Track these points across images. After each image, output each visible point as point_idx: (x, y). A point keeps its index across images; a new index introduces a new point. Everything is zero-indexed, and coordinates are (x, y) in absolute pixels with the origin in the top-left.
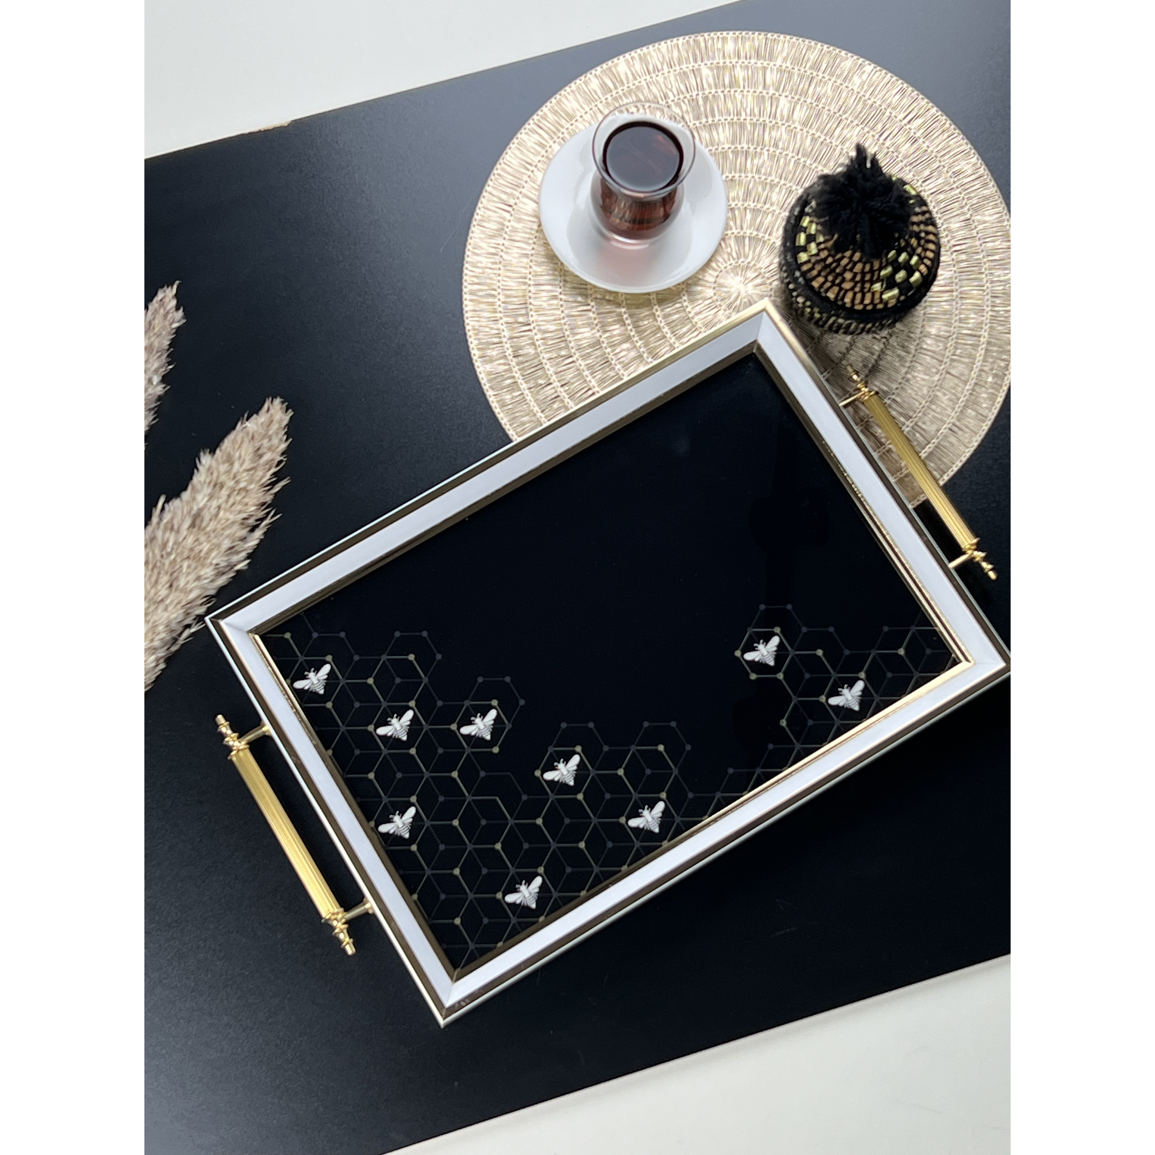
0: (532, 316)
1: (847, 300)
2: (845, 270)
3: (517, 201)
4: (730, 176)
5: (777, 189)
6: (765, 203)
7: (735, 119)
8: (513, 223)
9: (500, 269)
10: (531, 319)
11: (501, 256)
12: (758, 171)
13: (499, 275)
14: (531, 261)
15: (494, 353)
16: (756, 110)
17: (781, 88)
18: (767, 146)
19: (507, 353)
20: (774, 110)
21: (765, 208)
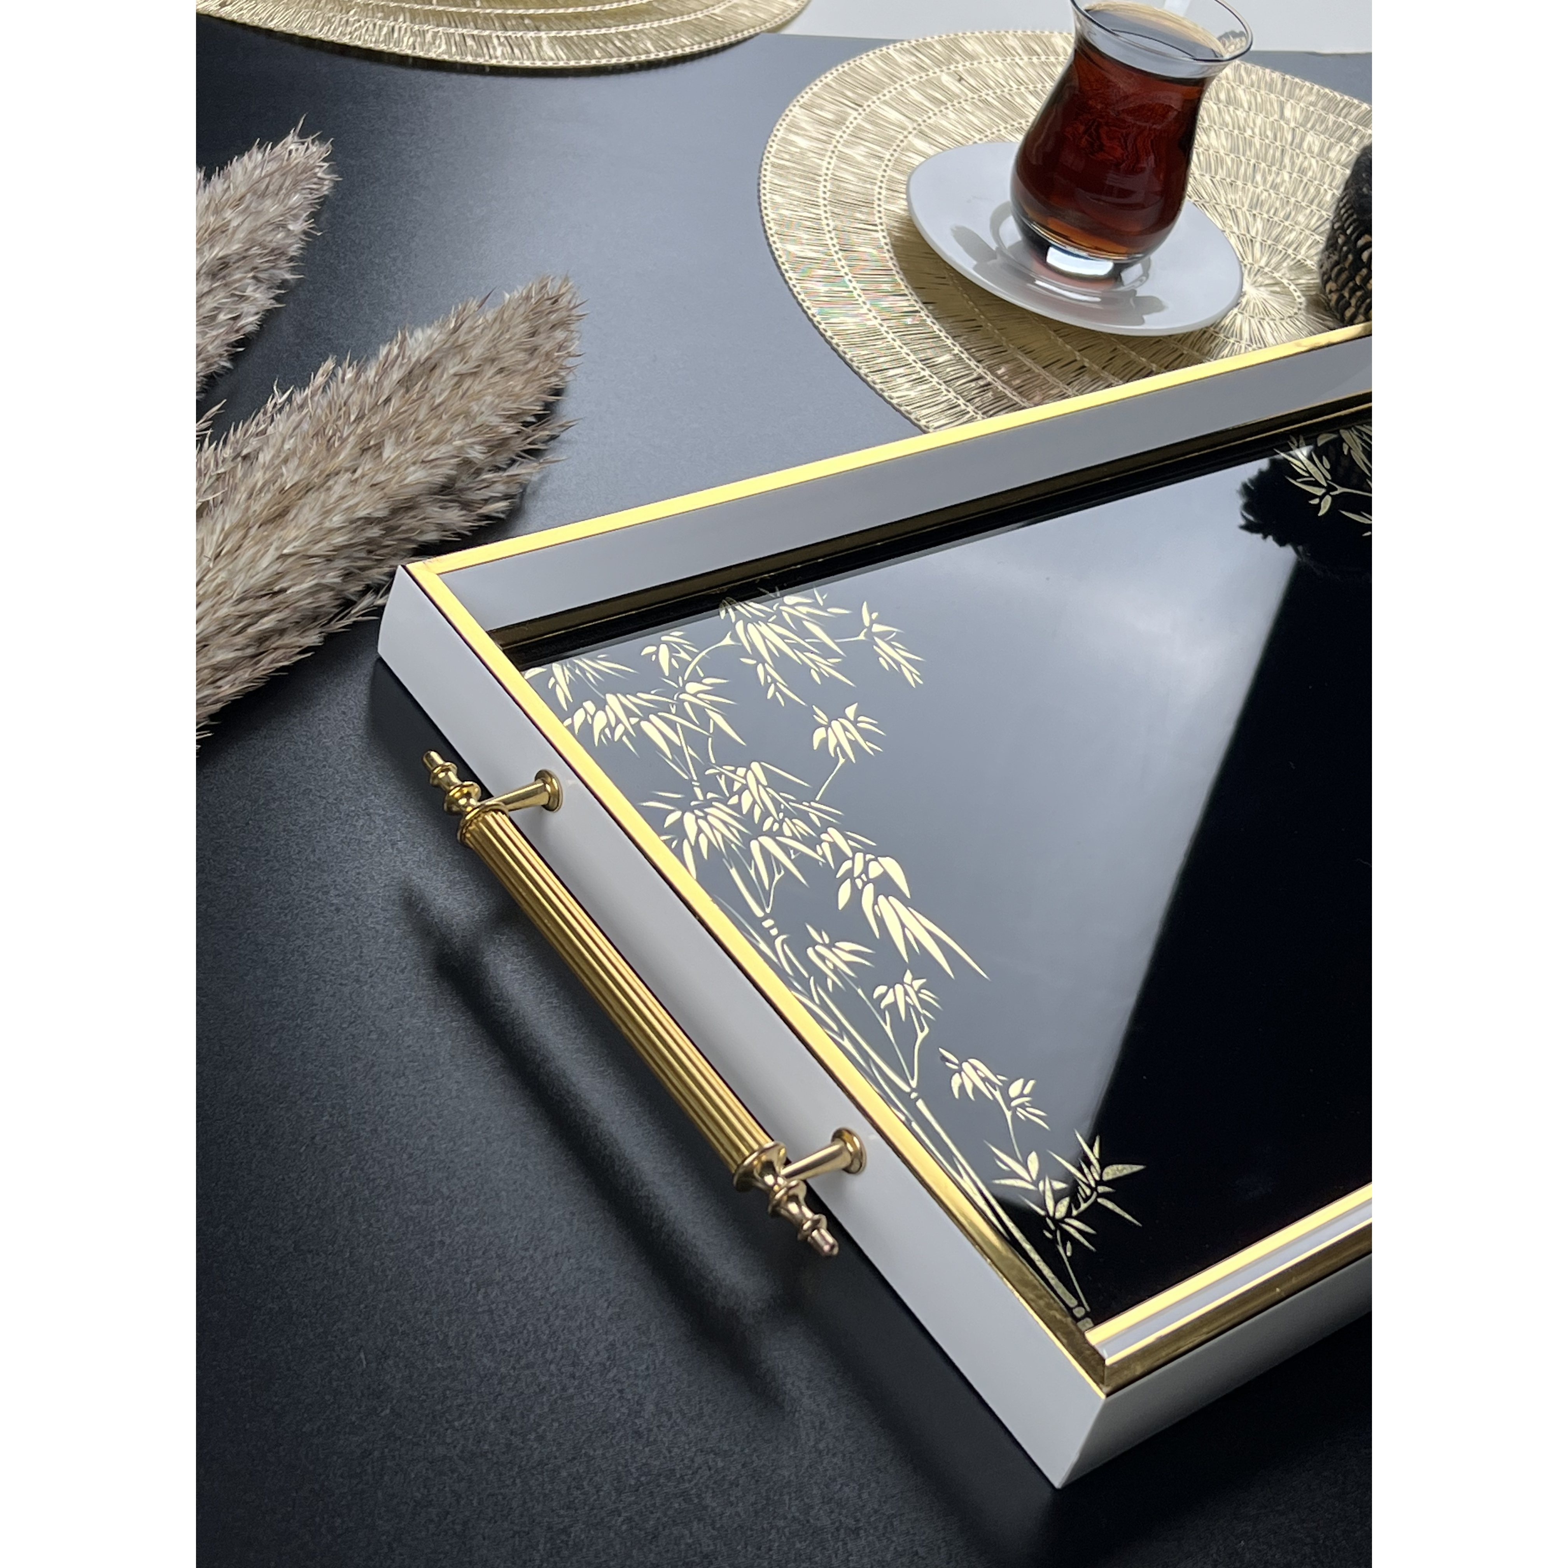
0: (880, 218)
3: (873, 106)
4: (1228, 180)
5: (1308, 211)
6: (1287, 220)
7: (1236, 132)
8: (859, 121)
9: (831, 158)
10: (878, 221)
11: (835, 147)
12: (1275, 187)
13: (829, 163)
14: (887, 166)
15: (804, 235)
16: (1269, 133)
17: (1309, 125)
18: (1288, 169)
19: (830, 242)
20: (1297, 140)
21: (1287, 223)
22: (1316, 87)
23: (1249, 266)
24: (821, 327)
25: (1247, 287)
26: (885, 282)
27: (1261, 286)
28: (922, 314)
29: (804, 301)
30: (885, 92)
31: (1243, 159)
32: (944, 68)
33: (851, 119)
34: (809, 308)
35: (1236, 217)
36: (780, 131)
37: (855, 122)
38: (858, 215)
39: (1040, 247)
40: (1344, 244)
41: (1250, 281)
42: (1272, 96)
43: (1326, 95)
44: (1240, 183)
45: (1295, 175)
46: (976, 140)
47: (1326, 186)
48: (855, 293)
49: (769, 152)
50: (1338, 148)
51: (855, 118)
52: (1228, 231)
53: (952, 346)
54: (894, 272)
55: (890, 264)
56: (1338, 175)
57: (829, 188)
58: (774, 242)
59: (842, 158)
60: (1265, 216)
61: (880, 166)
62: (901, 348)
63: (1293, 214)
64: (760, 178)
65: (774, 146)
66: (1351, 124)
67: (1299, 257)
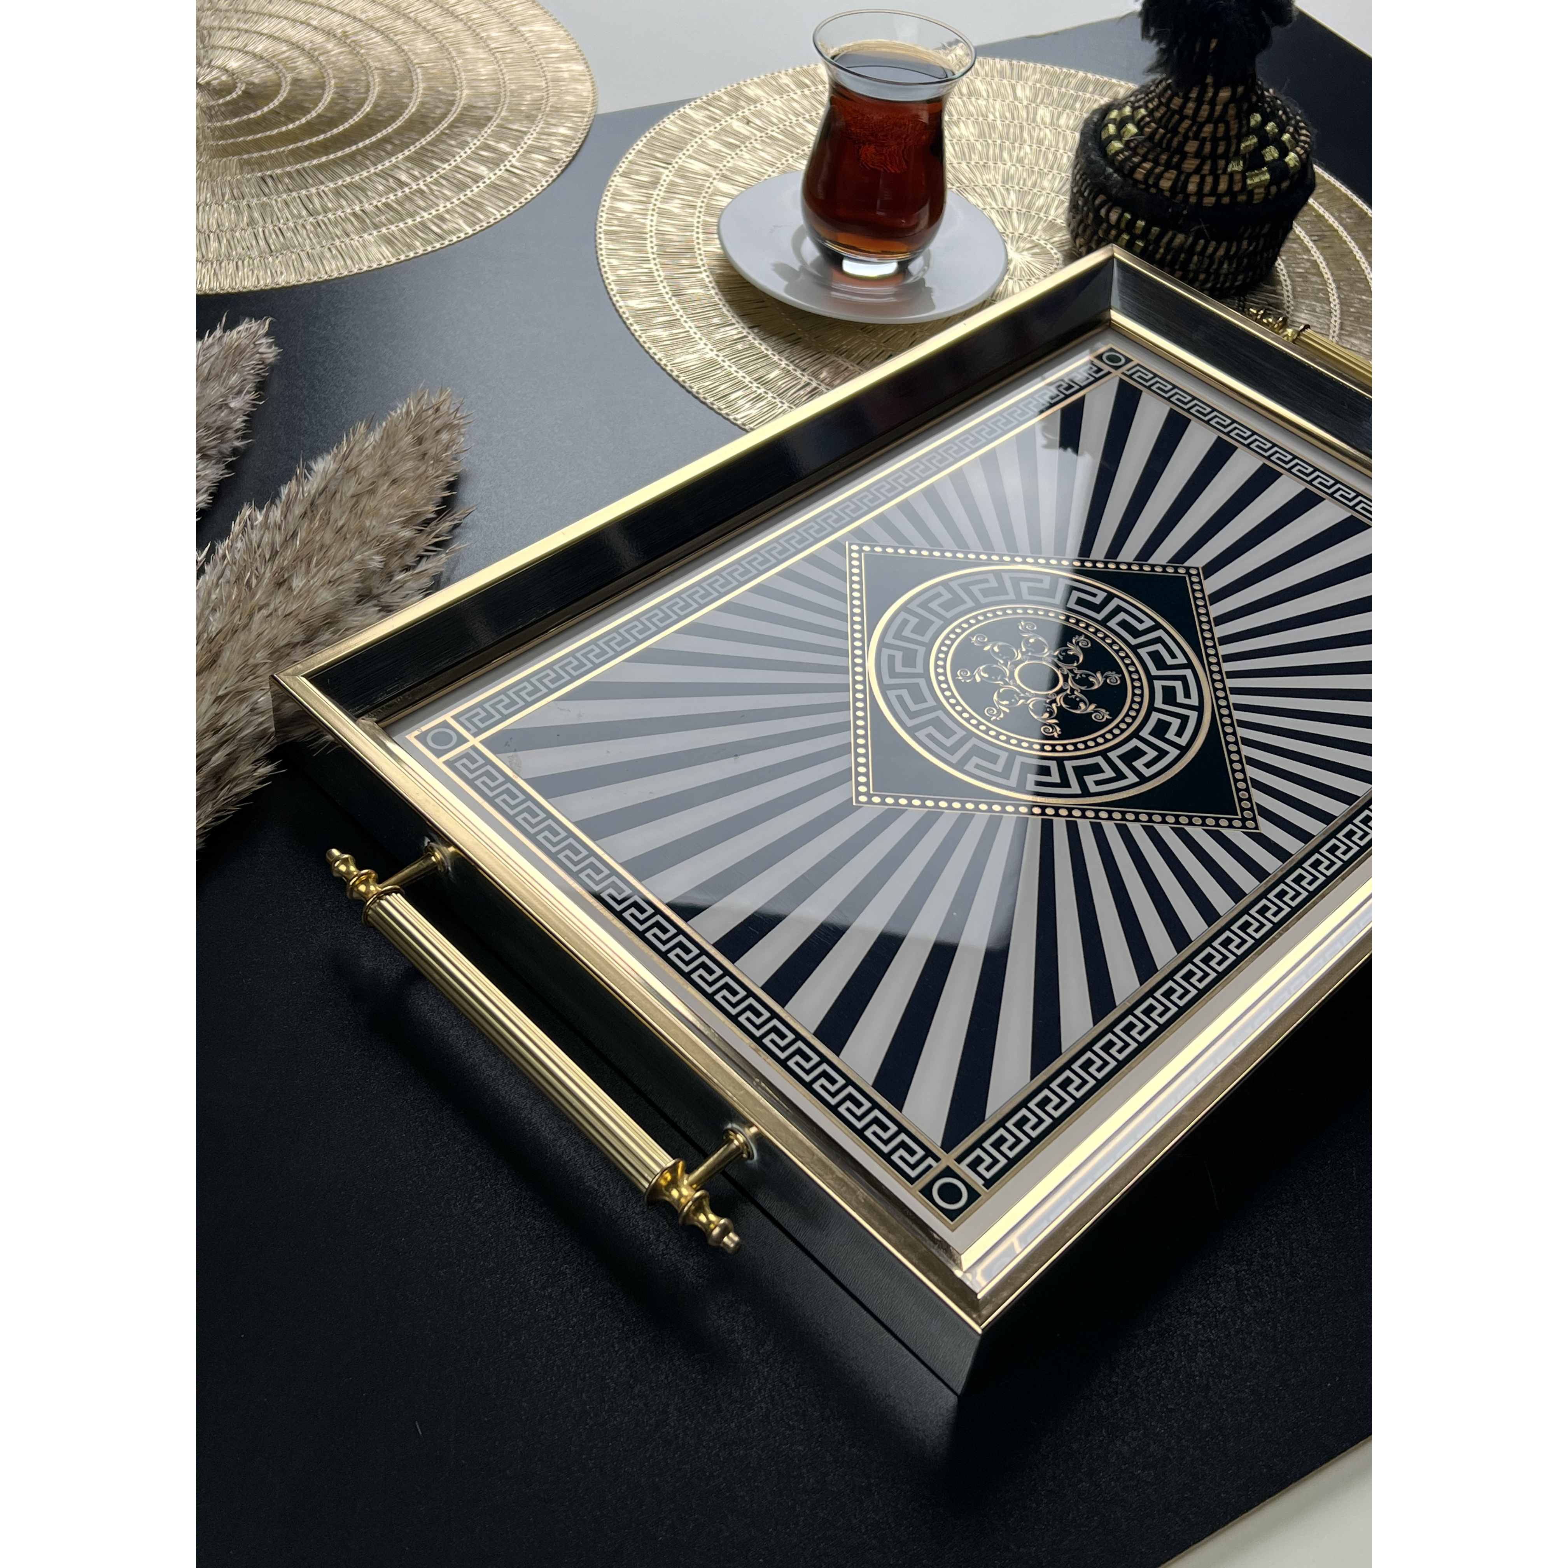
0: (702, 260)
1: (1192, 187)
2: (1186, 138)
3: (680, 162)
6: (1034, 187)
8: (671, 178)
9: (652, 215)
10: (700, 263)
11: (655, 205)
12: (1020, 160)
13: (652, 221)
14: (700, 212)
15: (641, 290)
16: (1008, 115)
17: (1039, 101)
18: (1028, 142)
19: (663, 291)
20: (1031, 116)
21: (1035, 191)
22: (1039, 65)
23: (1010, 235)
24: (668, 368)
25: (1012, 254)
26: (714, 317)
27: (1023, 251)
28: (750, 338)
29: (650, 348)
30: (688, 147)
31: (990, 142)
32: (734, 116)
33: (664, 177)
34: (655, 354)
35: (993, 193)
36: (607, 201)
37: (668, 179)
38: (684, 262)
39: (836, 260)
40: (1085, 204)
41: (1014, 249)
42: (1005, 81)
43: (1047, 71)
44: (991, 163)
45: (1034, 146)
46: (770, 173)
47: (1061, 151)
48: (692, 332)
49: (601, 222)
50: (1065, 115)
51: (667, 176)
52: (988, 207)
53: (780, 362)
54: (721, 306)
55: (716, 299)
56: (1070, 139)
57: (655, 243)
58: (617, 301)
59: (662, 213)
60: (1017, 188)
61: (694, 214)
62: (737, 372)
63: (1039, 181)
64: (596, 247)
65: (604, 216)
66: (1072, 92)
67: (1050, 218)
